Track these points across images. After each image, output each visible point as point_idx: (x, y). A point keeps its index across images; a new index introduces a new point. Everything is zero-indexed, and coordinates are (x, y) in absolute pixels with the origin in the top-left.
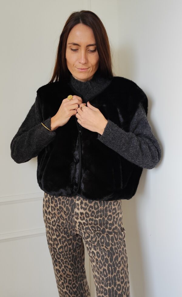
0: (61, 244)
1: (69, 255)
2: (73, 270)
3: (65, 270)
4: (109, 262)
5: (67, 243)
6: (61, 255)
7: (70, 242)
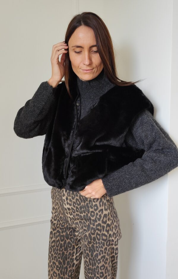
0: (54, 238)
1: (60, 251)
2: (60, 269)
3: (53, 266)
4: (90, 257)
5: (59, 238)
6: (52, 249)
7: (63, 238)
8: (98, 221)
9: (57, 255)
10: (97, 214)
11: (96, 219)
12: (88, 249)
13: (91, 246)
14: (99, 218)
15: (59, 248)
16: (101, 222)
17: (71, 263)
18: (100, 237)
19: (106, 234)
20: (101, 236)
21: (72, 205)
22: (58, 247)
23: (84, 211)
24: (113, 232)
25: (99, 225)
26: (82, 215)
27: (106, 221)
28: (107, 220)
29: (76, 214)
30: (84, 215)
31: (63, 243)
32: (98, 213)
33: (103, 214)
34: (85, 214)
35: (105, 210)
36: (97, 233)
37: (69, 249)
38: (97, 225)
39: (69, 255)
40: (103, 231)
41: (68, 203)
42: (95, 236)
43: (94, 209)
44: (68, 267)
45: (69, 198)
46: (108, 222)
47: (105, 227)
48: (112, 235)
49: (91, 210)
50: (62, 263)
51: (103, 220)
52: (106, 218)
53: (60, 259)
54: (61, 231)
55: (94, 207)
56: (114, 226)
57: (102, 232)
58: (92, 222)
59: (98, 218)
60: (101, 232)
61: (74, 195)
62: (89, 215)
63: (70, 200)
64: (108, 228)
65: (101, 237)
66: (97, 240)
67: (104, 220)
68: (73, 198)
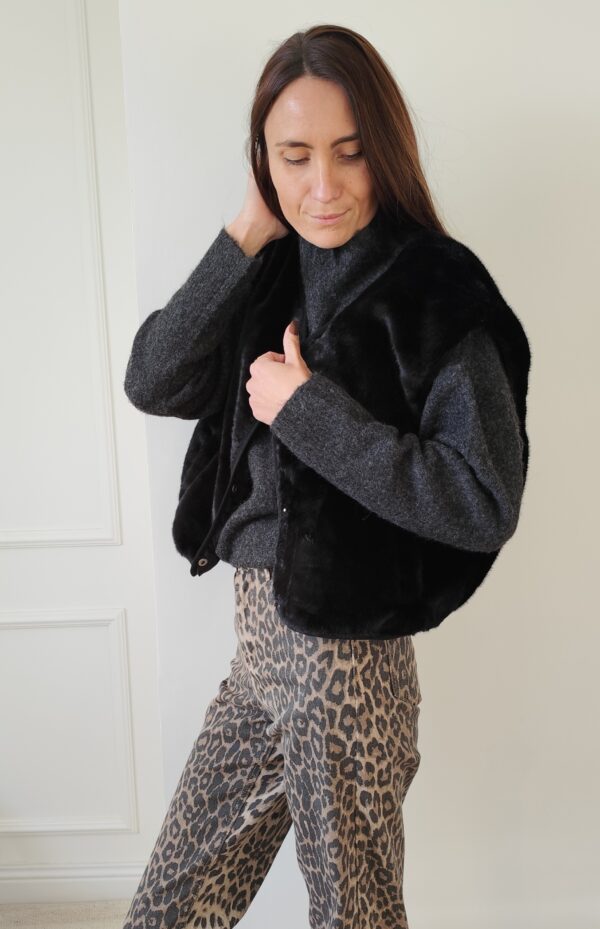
8: (314, 691)
9: (199, 774)
10: (312, 666)
11: (307, 682)
12: (295, 782)
13: (299, 773)
14: (318, 680)
15: (211, 759)
16: (322, 695)
17: (234, 814)
18: (321, 746)
19: (342, 736)
20: (324, 742)
21: (257, 633)
22: (211, 753)
23: (282, 653)
24: (370, 740)
25: (317, 703)
26: (278, 667)
27: (342, 694)
28: (347, 694)
29: (267, 664)
30: (283, 668)
31: (228, 746)
32: (316, 663)
33: (334, 669)
34: (285, 664)
35: (339, 657)
36: (313, 730)
37: (239, 771)
38: (310, 703)
39: (234, 787)
40: (332, 727)
41: (248, 627)
42: (309, 738)
43: (307, 648)
44: (220, 820)
45: (252, 609)
46: (347, 700)
47: (339, 714)
48: (365, 746)
49: (298, 651)
50: (207, 804)
51: (329, 691)
52: (343, 683)
53: (204, 792)
54: (236, 713)
55: (306, 643)
56: (373, 720)
57: (328, 729)
58: (299, 692)
59: (314, 680)
60: (323, 728)
61: (265, 600)
62: (294, 667)
63: (254, 618)
64: (348, 721)
65: (324, 746)
66: (314, 755)
67: (336, 690)
68: (261, 611)
